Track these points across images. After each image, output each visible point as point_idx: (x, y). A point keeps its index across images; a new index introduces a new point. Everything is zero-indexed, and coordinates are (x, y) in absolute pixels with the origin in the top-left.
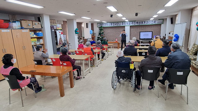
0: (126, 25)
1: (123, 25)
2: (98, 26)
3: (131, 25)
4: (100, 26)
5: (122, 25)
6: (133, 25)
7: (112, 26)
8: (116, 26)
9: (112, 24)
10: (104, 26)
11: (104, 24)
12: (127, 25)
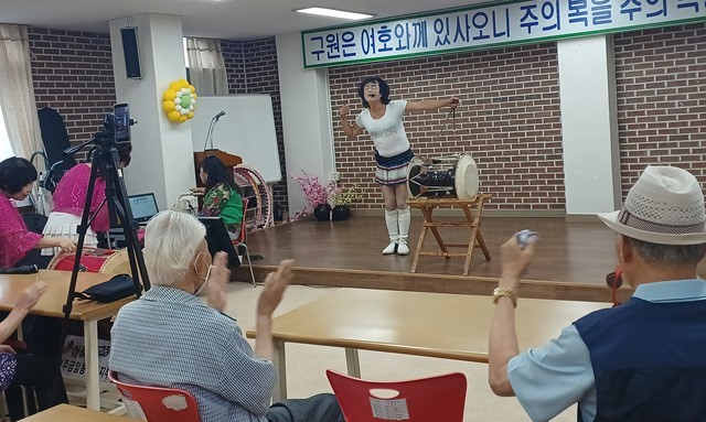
0: (567, 28)
1: (538, 33)
2: (312, 60)
3: (619, 21)
4: (324, 59)
5: (519, 34)
6: (640, 20)
7: (432, 47)
8: (460, 44)
9: (423, 33)
10: (360, 56)
11: (357, 32)
12: (579, 27)
